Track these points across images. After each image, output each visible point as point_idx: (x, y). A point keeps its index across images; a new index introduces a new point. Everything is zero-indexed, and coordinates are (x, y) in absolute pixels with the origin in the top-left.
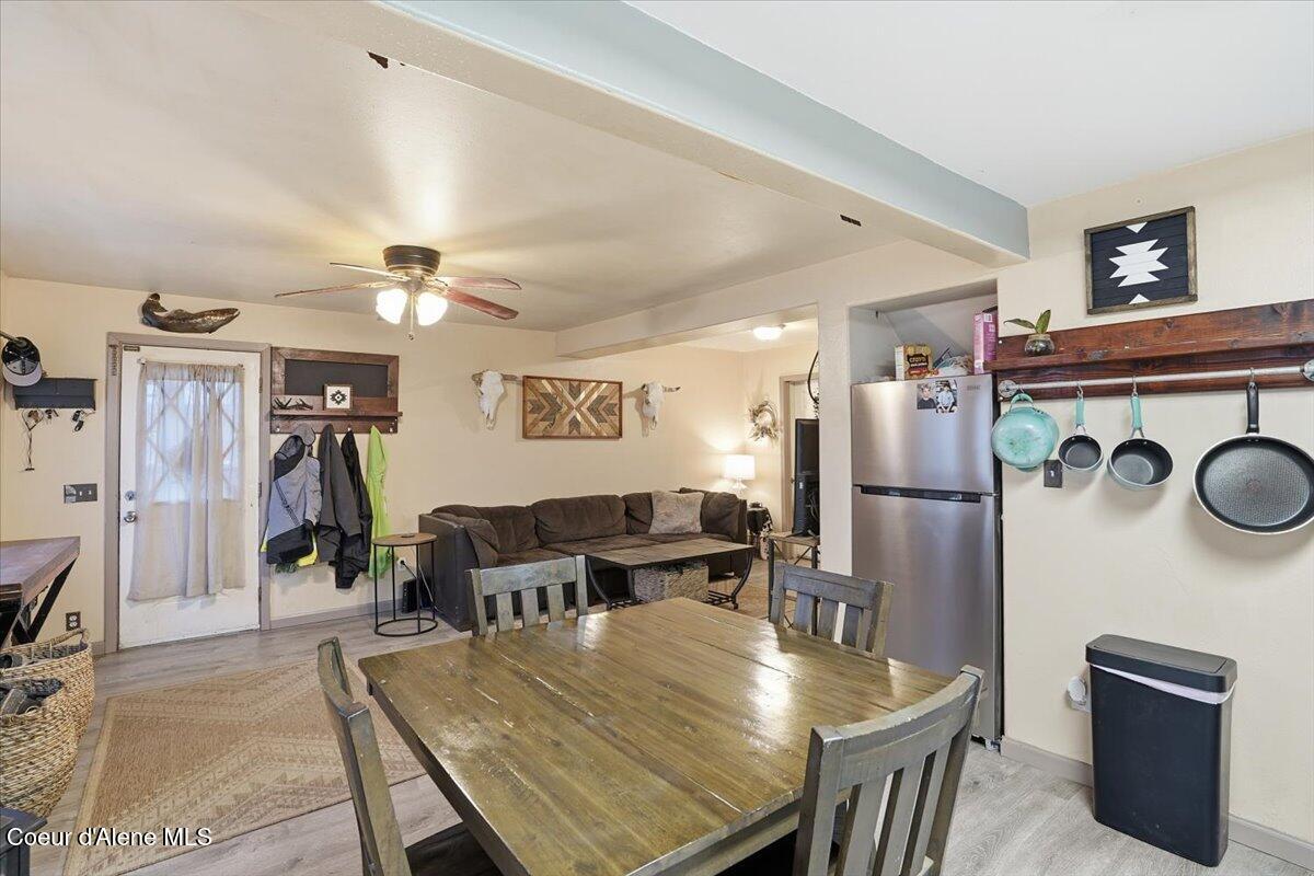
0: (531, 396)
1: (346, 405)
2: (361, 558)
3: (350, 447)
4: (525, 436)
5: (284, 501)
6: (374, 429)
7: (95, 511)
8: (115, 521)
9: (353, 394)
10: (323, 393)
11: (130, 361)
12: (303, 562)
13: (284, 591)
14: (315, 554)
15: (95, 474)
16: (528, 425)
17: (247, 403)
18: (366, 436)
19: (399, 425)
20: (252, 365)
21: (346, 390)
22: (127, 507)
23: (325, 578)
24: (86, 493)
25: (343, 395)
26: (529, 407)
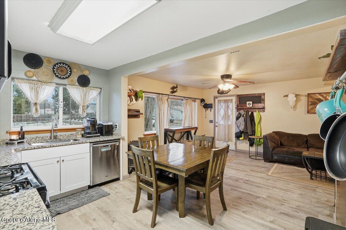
0: (311, 100)
1: (251, 106)
2: (253, 140)
3: (252, 115)
4: (308, 112)
5: (237, 126)
6: (257, 111)
7: (212, 124)
8: (215, 126)
9: (253, 103)
10: (246, 103)
11: (216, 100)
12: (241, 139)
13: (239, 144)
14: (243, 137)
15: (212, 119)
16: (309, 109)
17: (233, 106)
18: (256, 113)
19: (265, 110)
20: (234, 99)
21: (251, 102)
22: (216, 124)
23: (247, 143)
24: (211, 122)
25: (250, 104)
26: (310, 103)
